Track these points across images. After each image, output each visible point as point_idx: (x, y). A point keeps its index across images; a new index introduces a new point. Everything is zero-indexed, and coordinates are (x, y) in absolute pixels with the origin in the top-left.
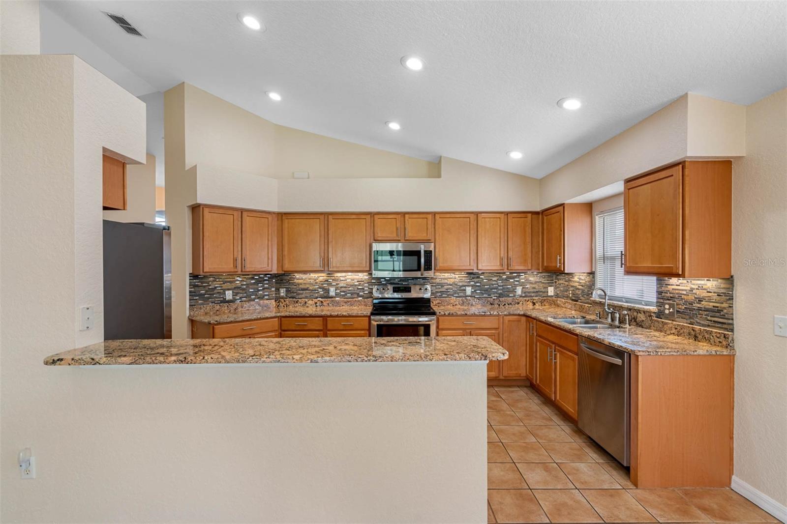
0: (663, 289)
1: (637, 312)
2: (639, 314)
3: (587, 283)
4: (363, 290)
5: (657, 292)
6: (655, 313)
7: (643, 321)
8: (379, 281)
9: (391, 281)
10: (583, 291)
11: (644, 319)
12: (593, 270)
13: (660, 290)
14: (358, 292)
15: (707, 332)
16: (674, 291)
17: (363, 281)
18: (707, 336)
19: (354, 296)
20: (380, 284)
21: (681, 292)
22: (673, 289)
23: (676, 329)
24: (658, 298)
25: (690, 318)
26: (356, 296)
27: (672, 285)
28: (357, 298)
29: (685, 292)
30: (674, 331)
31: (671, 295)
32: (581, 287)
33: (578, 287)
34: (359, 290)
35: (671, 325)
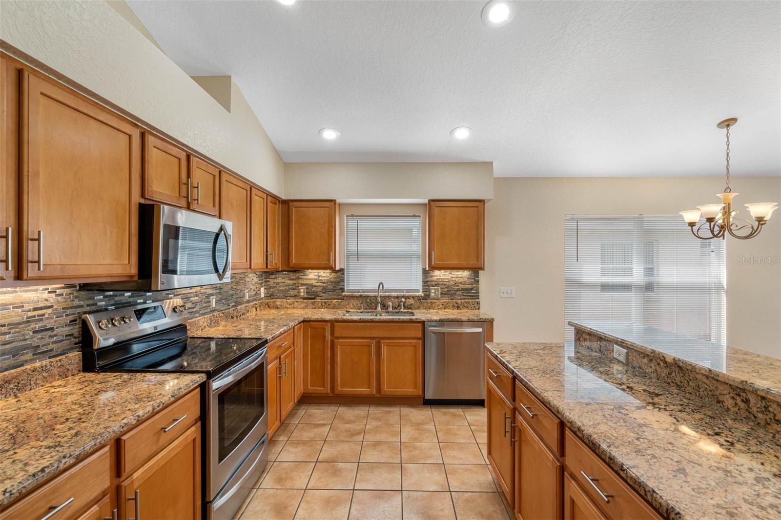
0: (428, 279)
1: (406, 299)
2: (408, 300)
3: (332, 280)
4: (49, 333)
5: (423, 282)
6: (422, 297)
7: (412, 304)
8: (91, 302)
9: (117, 299)
10: (324, 288)
11: (413, 303)
12: (342, 267)
13: (426, 280)
14: (36, 341)
15: (466, 303)
16: (438, 280)
17: (52, 307)
18: (466, 305)
19: (23, 358)
20: (94, 308)
21: (444, 280)
22: (437, 279)
23: (443, 305)
24: (423, 286)
25: (451, 296)
26: (29, 356)
27: (436, 276)
28: (32, 361)
29: (447, 280)
30: (441, 306)
31: (436, 283)
32: (321, 284)
33: (314, 284)
34: (39, 336)
35: (438, 303)
